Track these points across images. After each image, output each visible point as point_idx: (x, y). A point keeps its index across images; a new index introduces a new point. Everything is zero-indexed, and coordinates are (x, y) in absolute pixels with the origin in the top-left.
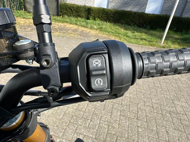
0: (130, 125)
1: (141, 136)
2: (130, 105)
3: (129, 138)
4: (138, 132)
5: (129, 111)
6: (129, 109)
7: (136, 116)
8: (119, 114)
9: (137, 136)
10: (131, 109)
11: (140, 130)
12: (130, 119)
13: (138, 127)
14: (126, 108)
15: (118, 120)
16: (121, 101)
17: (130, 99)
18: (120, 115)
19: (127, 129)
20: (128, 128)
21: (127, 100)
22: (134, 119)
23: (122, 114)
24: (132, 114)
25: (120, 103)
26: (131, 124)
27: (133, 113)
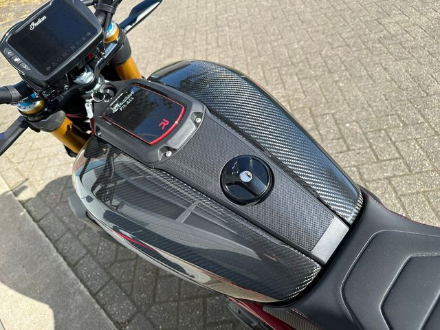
0: (322, 86)
1: (347, 91)
2: (307, 58)
3: (329, 101)
4: (339, 88)
5: (311, 68)
6: (310, 65)
7: (326, 69)
8: (296, 79)
9: (340, 94)
10: (313, 63)
11: (341, 85)
12: (317, 77)
13: (336, 82)
14: (303, 66)
15: (300, 86)
16: (288, 59)
17: (303, 51)
18: (299, 79)
19: (320, 92)
20: (321, 90)
21: (298, 54)
22: (324, 74)
23: (301, 77)
24: (317, 69)
25: (290, 63)
26: (323, 83)
27: (319, 68)
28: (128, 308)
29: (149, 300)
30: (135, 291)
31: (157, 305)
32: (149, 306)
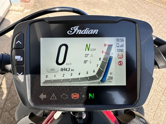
28: (1, 104)
29: (9, 108)
30: (9, 100)
31: (8, 113)
32: (6, 111)
